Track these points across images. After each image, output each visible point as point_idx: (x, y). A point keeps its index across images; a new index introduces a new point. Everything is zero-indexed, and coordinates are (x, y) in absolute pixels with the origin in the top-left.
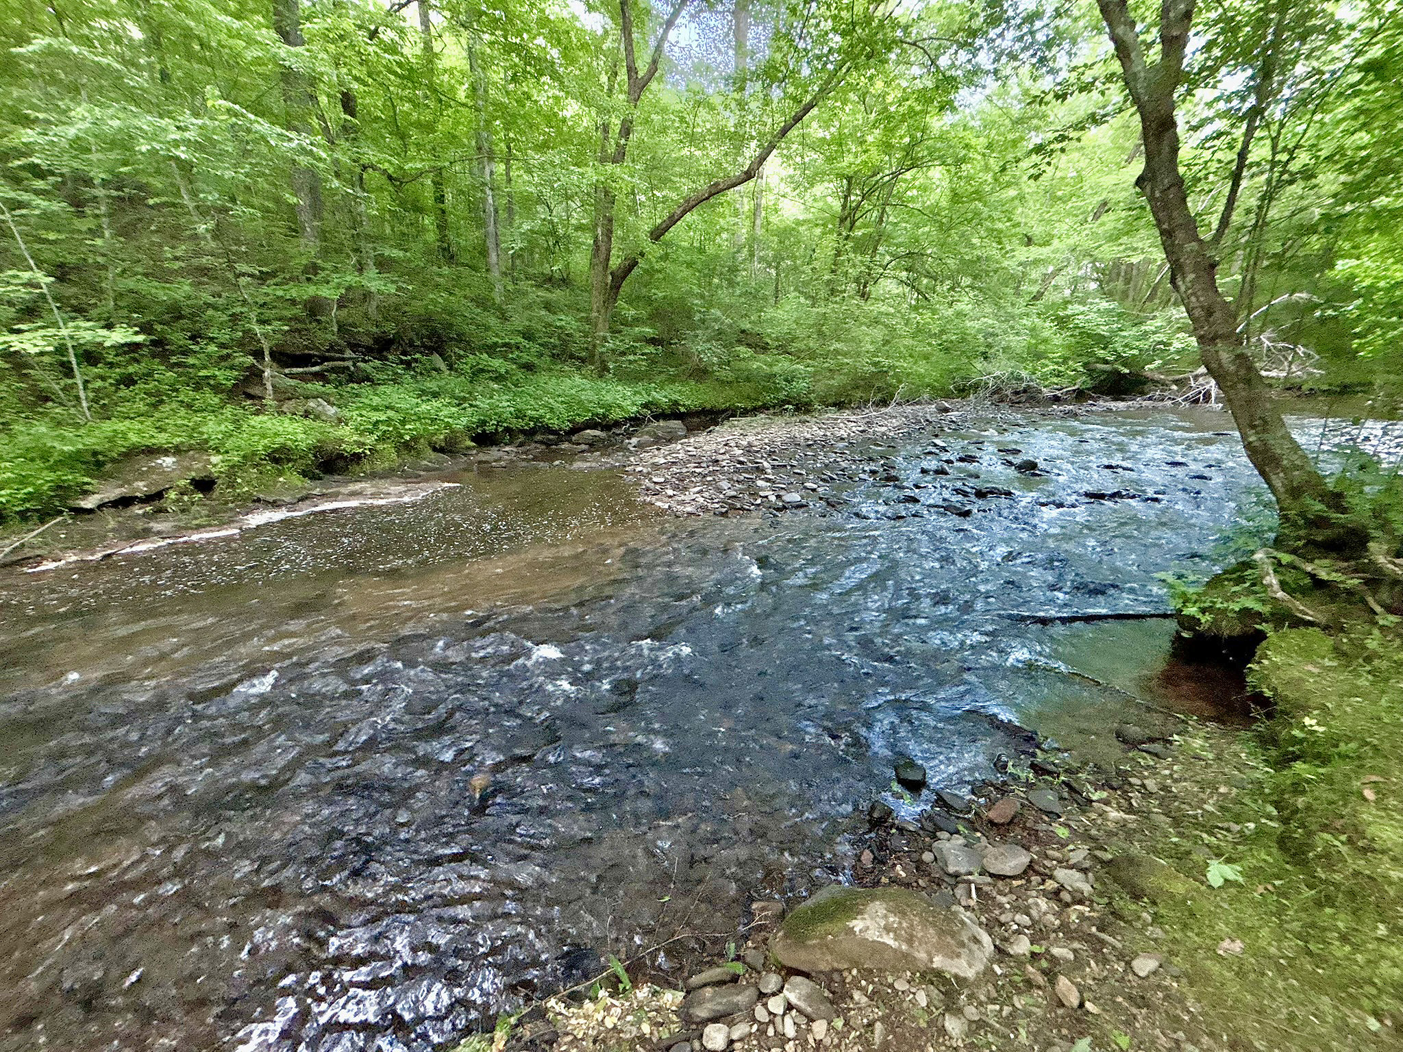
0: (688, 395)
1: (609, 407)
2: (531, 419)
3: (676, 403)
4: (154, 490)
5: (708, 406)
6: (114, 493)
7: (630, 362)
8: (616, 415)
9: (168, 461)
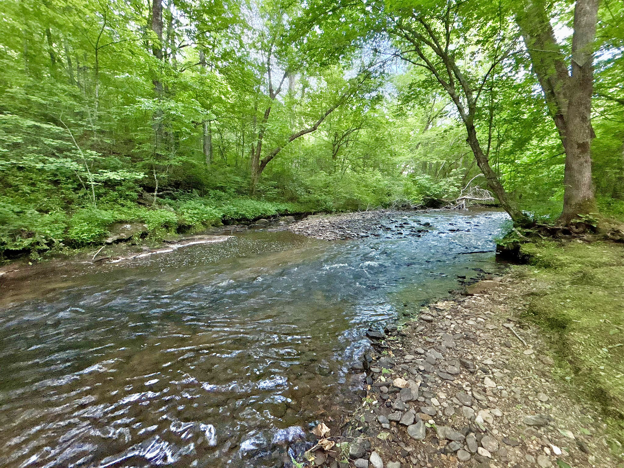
0: (290, 207)
1: (266, 211)
2: (240, 214)
3: (286, 210)
4: (129, 237)
5: (298, 211)
6: (115, 238)
7: (270, 194)
8: (269, 214)
9: (128, 226)
